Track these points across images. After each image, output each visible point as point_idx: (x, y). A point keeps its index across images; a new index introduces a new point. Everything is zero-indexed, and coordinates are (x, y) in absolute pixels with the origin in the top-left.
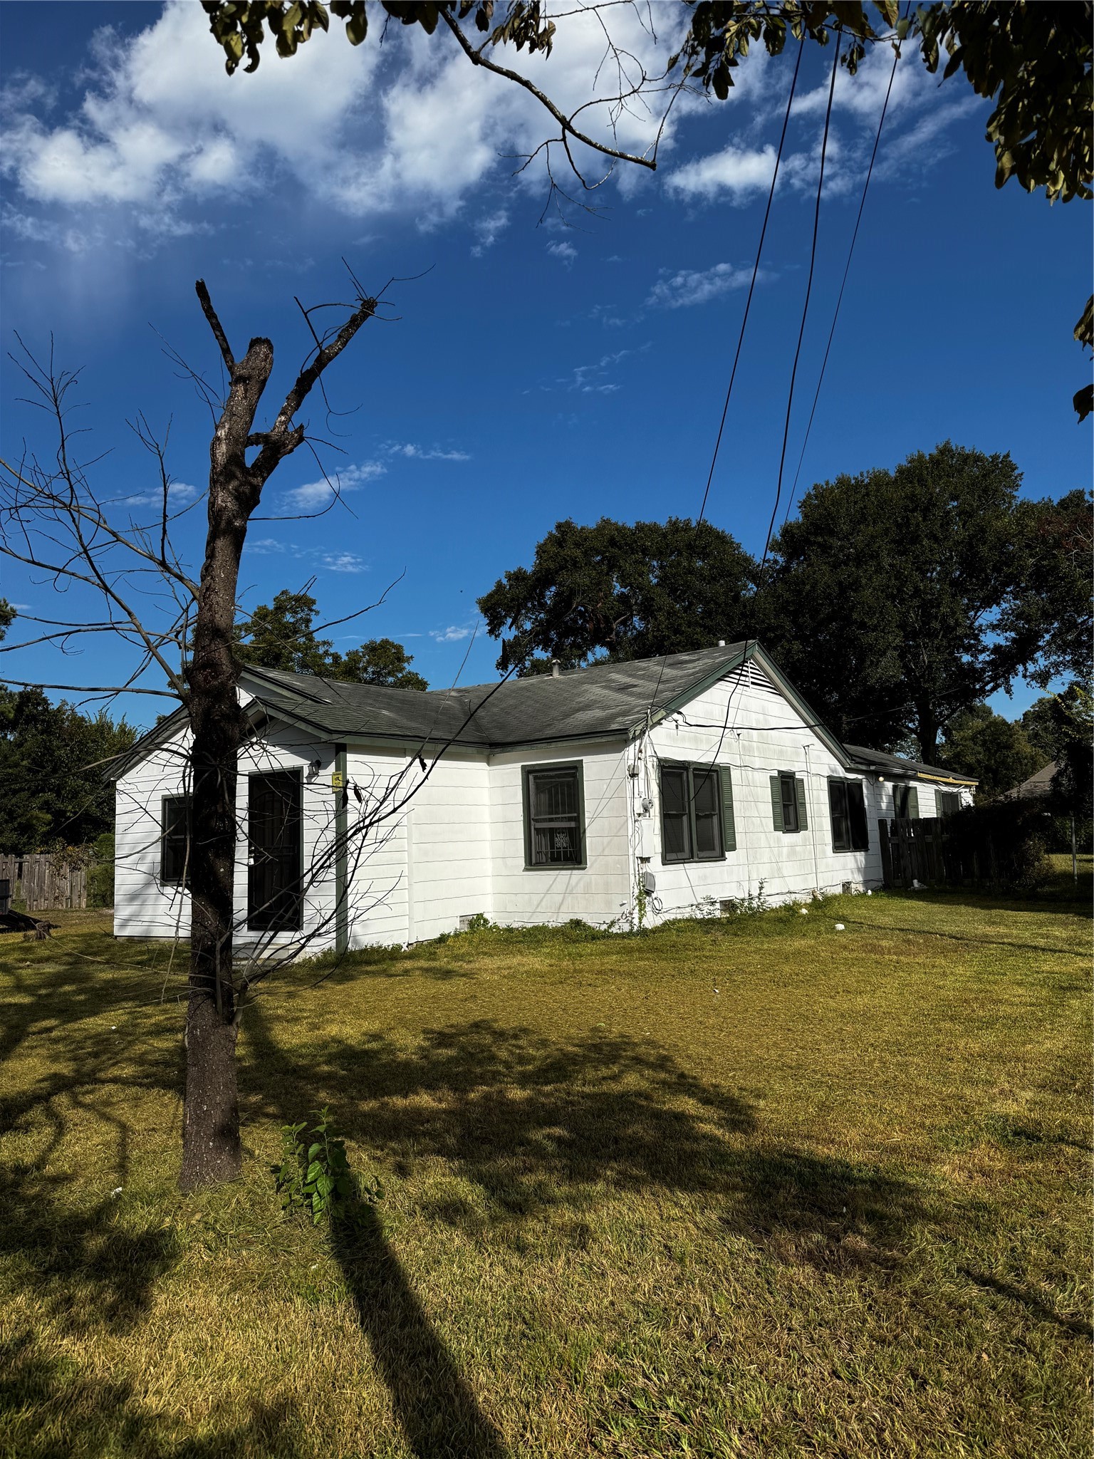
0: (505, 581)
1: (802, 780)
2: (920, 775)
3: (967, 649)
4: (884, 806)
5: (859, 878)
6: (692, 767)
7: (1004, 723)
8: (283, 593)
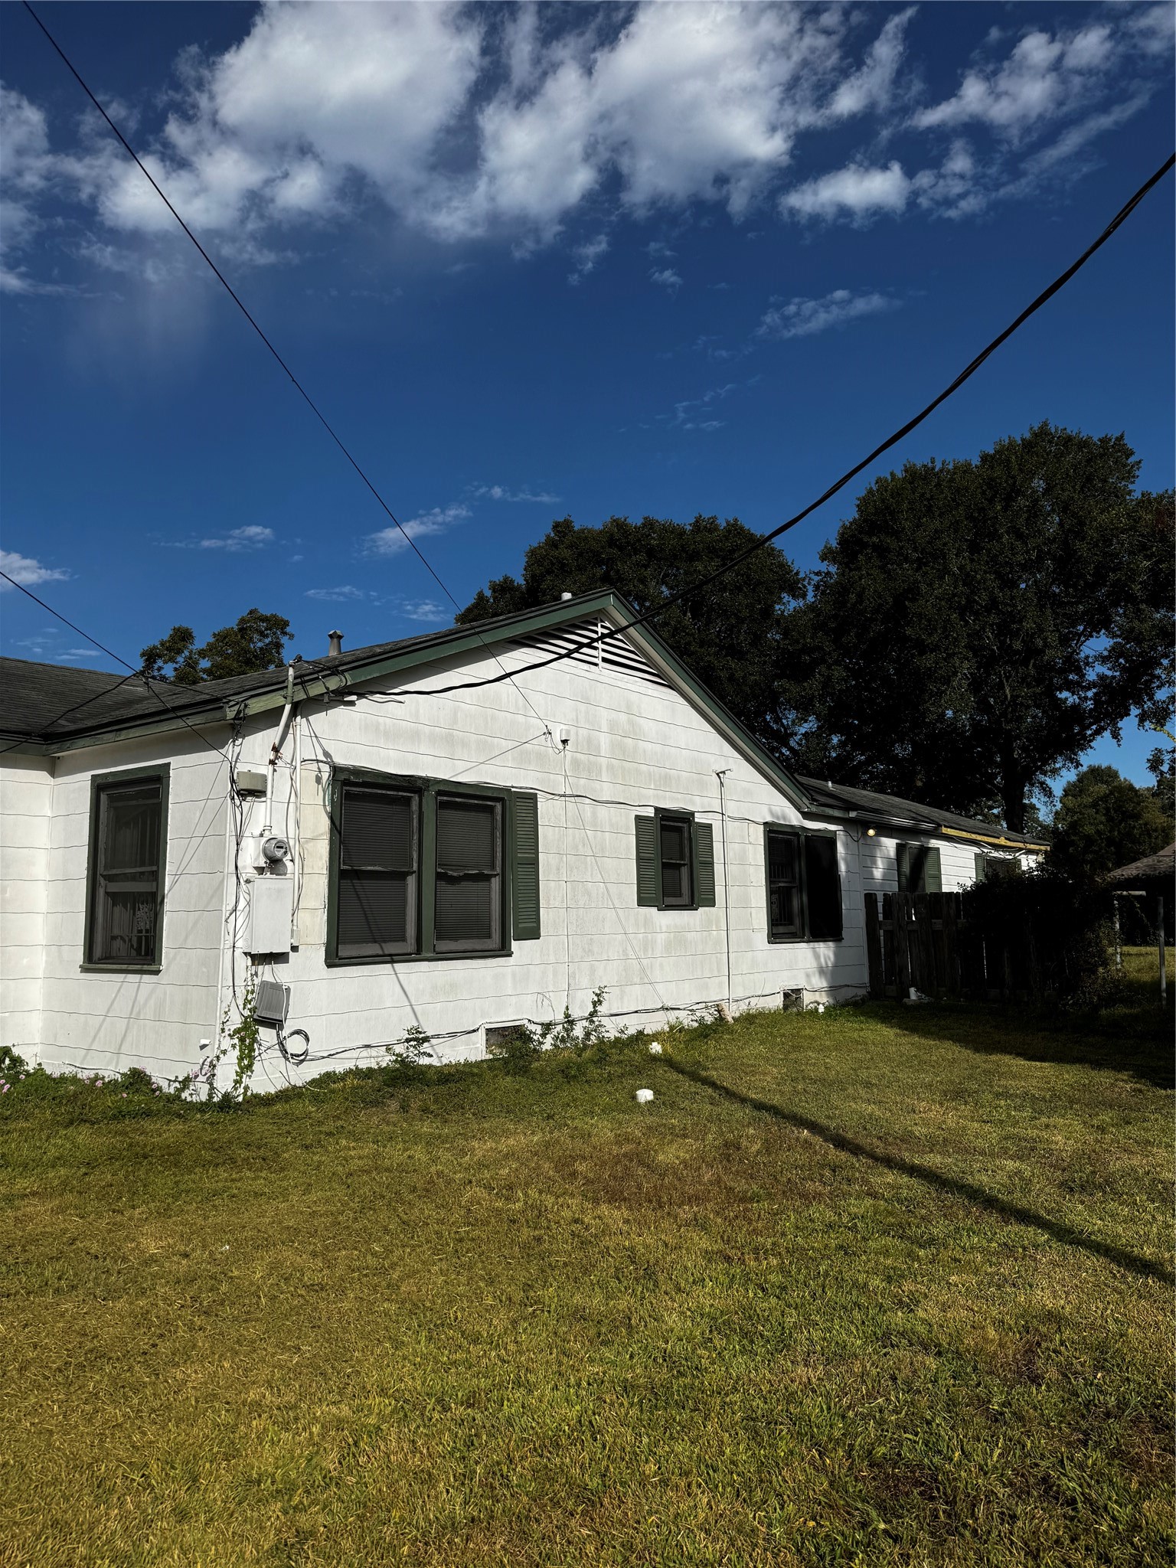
0: (488, 593)
1: (709, 827)
2: (944, 830)
3: (1070, 686)
4: (878, 873)
5: (821, 983)
6: (437, 788)
7: (1131, 788)
8: (251, 612)
